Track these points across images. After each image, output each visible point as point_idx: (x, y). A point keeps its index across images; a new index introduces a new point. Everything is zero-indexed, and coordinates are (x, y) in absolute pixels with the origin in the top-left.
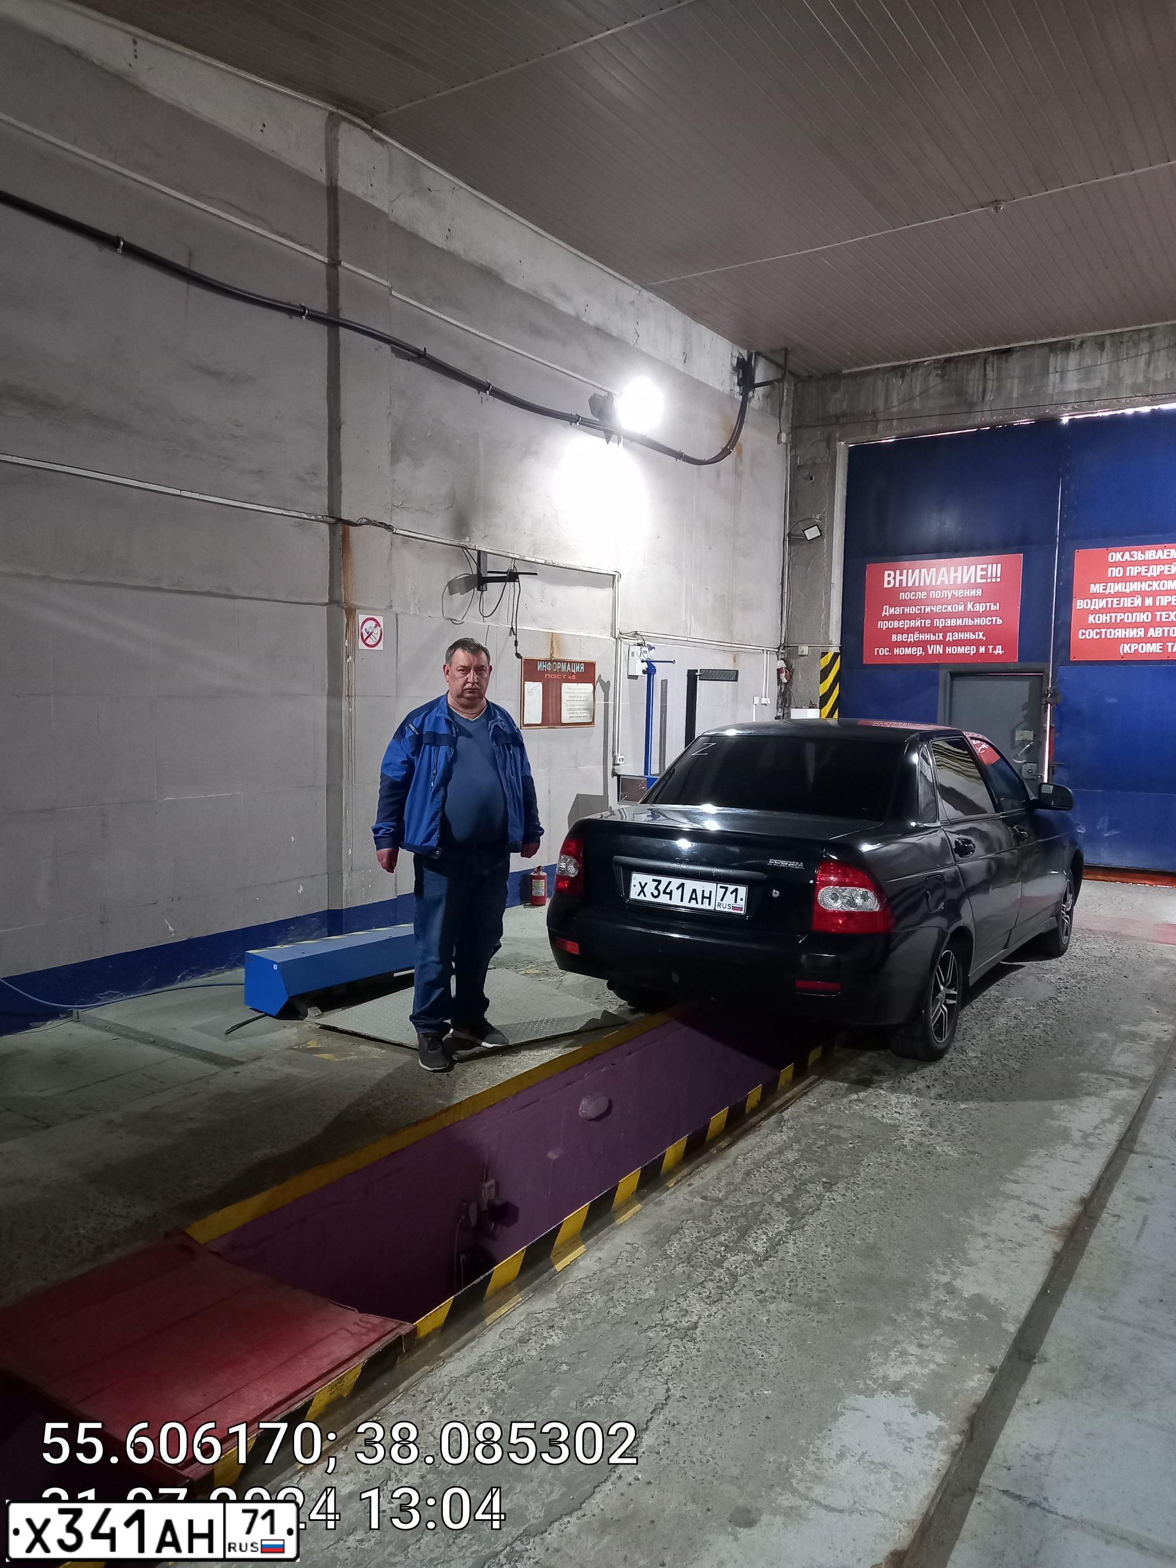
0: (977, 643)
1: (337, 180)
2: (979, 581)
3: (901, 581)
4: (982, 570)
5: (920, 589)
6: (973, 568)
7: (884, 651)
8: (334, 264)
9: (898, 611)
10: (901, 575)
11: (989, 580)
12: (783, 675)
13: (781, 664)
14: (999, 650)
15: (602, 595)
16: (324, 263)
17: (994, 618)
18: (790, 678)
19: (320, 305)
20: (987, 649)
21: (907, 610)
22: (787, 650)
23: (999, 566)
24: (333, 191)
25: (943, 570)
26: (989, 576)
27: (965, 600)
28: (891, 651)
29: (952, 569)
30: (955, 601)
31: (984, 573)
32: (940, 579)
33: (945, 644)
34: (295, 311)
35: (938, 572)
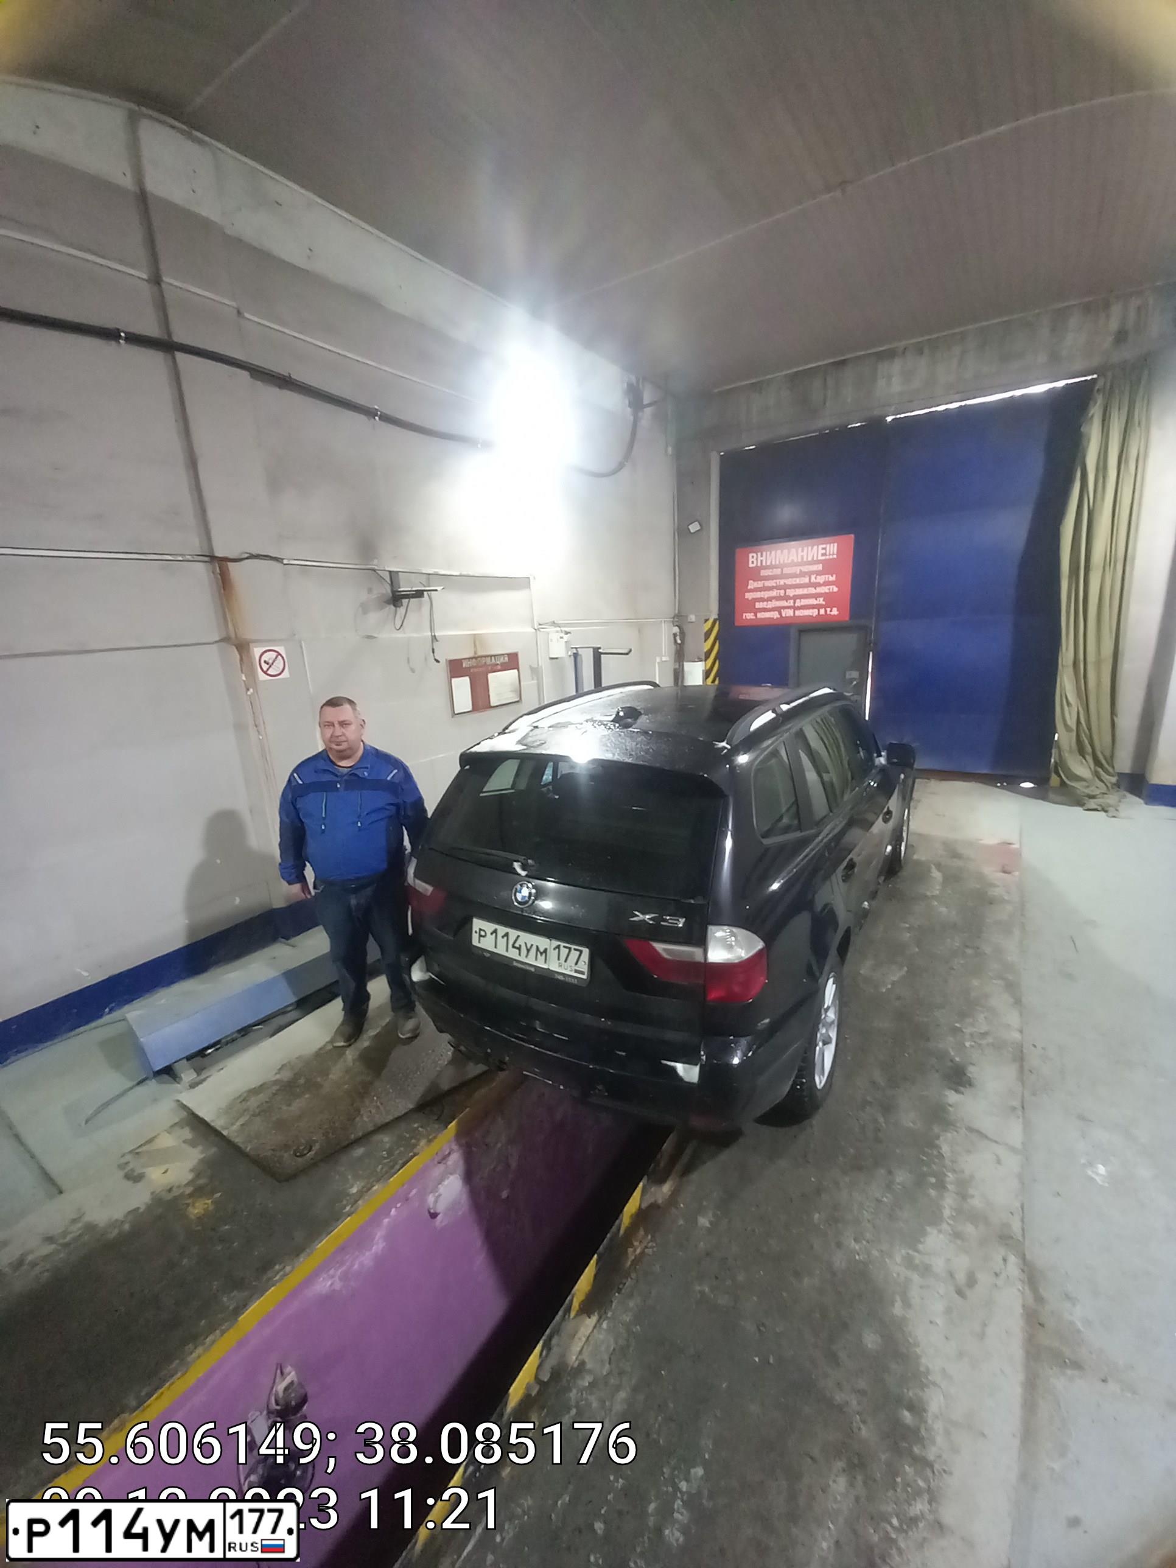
0: (818, 607)
1: (146, 184)
2: (820, 558)
3: (762, 561)
4: (823, 549)
5: (776, 567)
6: (815, 547)
7: (750, 616)
8: (157, 279)
9: (760, 584)
10: (762, 556)
11: (827, 557)
12: (678, 639)
13: (676, 630)
14: (835, 612)
15: (522, 594)
16: (142, 279)
17: (831, 587)
18: (683, 639)
20: (826, 611)
21: (768, 584)
22: (679, 619)
23: (836, 545)
24: (143, 197)
25: (793, 550)
26: (828, 553)
27: (810, 574)
28: (755, 615)
29: (800, 549)
30: (803, 574)
31: (824, 551)
32: (791, 558)
33: (795, 608)
34: (108, 335)
35: (789, 553)
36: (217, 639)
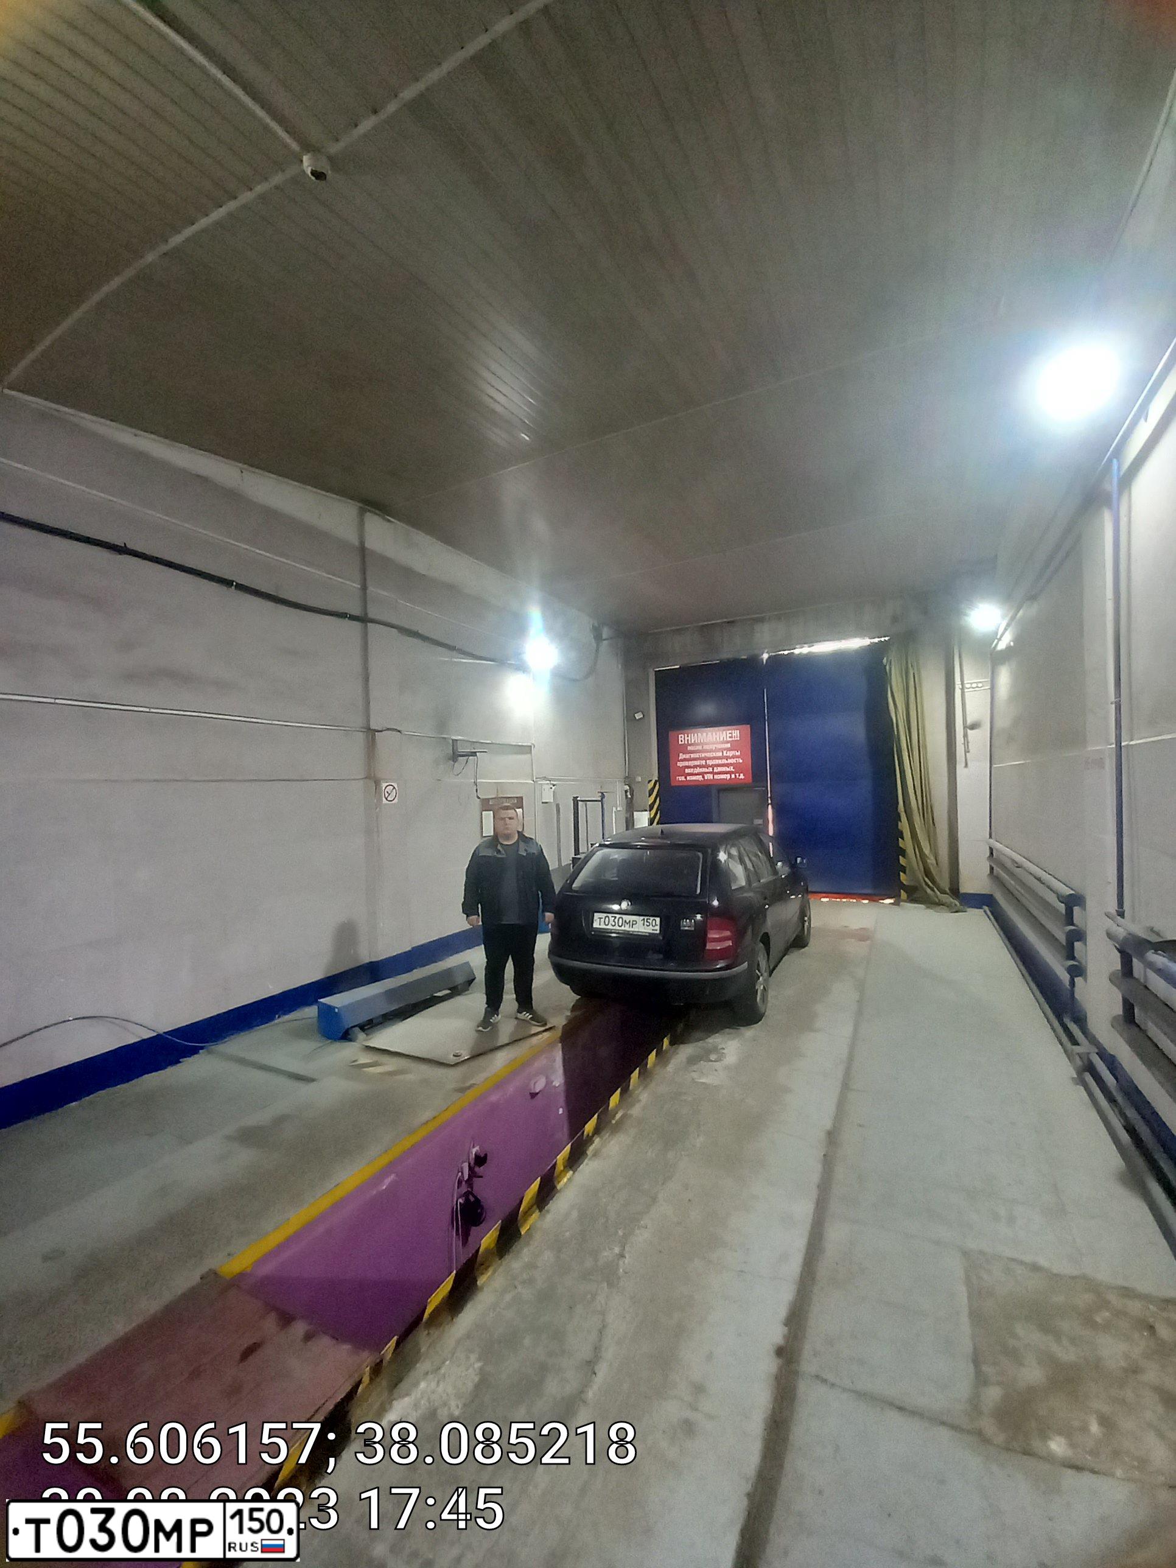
0: (730, 773)
1: (364, 542)
2: (728, 739)
3: (688, 740)
4: (730, 733)
5: (698, 744)
6: (724, 732)
7: (683, 778)
8: (364, 588)
9: (687, 756)
10: (688, 736)
11: (733, 739)
12: (628, 793)
13: (627, 787)
14: (742, 776)
15: (526, 757)
16: (358, 588)
17: (737, 759)
18: (632, 795)
19: (356, 611)
20: (736, 776)
21: (692, 756)
22: (629, 780)
23: (738, 731)
24: (362, 550)
25: (710, 734)
26: (733, 737)
27: (722, 750)
28: (686, 778)
29: (714, 734)
30: (717, 750)
31: (730, 735)
32: (708, 739)
33: (713, 773)
34: (342, 615)
35: (707, 734)
36: (363, 777)
